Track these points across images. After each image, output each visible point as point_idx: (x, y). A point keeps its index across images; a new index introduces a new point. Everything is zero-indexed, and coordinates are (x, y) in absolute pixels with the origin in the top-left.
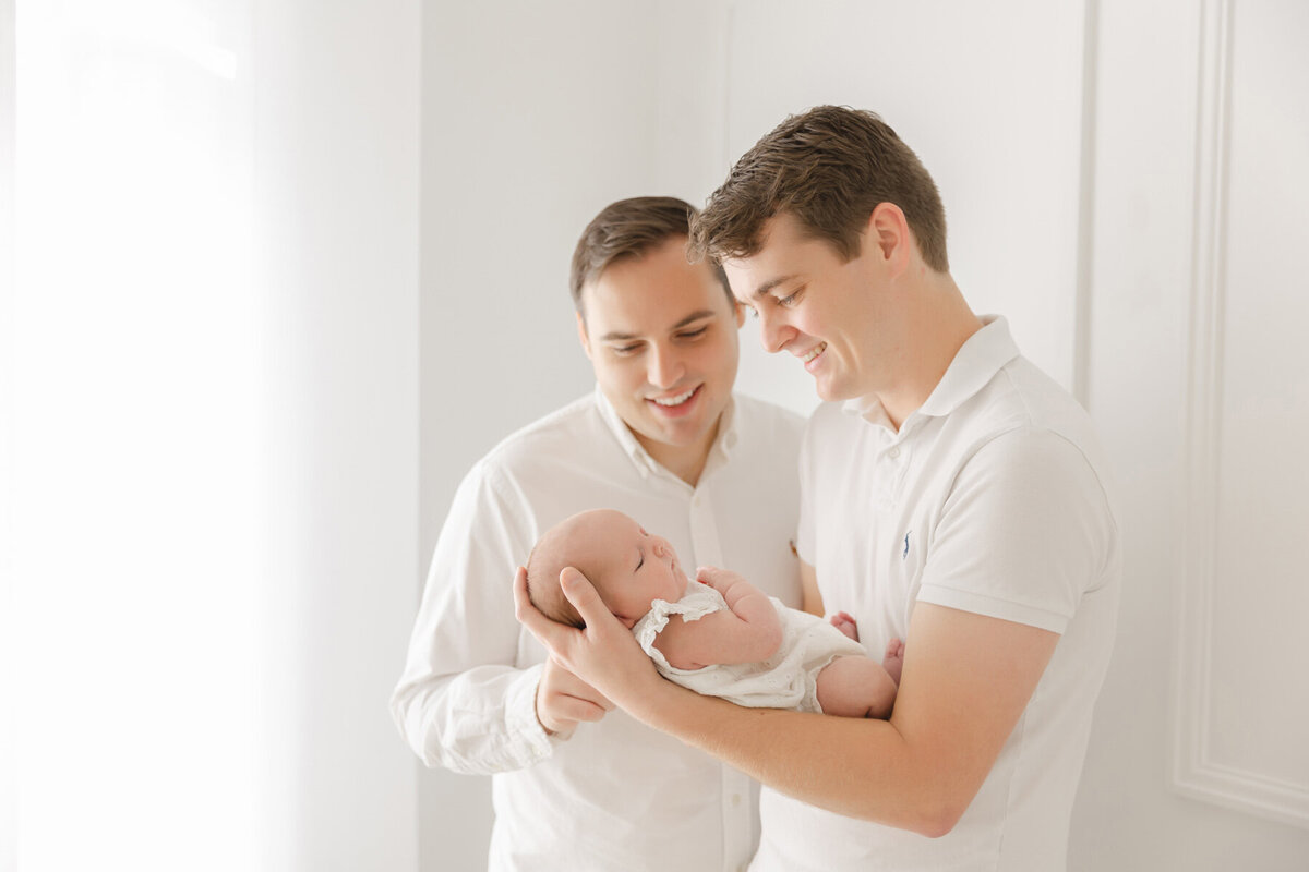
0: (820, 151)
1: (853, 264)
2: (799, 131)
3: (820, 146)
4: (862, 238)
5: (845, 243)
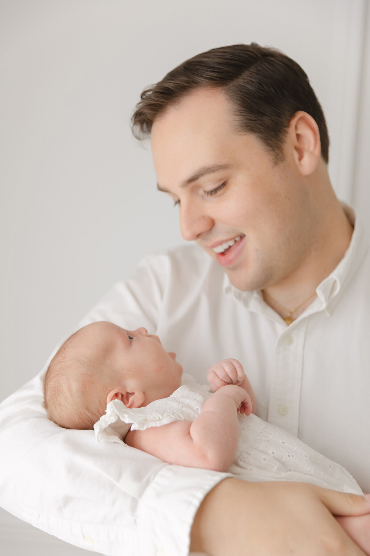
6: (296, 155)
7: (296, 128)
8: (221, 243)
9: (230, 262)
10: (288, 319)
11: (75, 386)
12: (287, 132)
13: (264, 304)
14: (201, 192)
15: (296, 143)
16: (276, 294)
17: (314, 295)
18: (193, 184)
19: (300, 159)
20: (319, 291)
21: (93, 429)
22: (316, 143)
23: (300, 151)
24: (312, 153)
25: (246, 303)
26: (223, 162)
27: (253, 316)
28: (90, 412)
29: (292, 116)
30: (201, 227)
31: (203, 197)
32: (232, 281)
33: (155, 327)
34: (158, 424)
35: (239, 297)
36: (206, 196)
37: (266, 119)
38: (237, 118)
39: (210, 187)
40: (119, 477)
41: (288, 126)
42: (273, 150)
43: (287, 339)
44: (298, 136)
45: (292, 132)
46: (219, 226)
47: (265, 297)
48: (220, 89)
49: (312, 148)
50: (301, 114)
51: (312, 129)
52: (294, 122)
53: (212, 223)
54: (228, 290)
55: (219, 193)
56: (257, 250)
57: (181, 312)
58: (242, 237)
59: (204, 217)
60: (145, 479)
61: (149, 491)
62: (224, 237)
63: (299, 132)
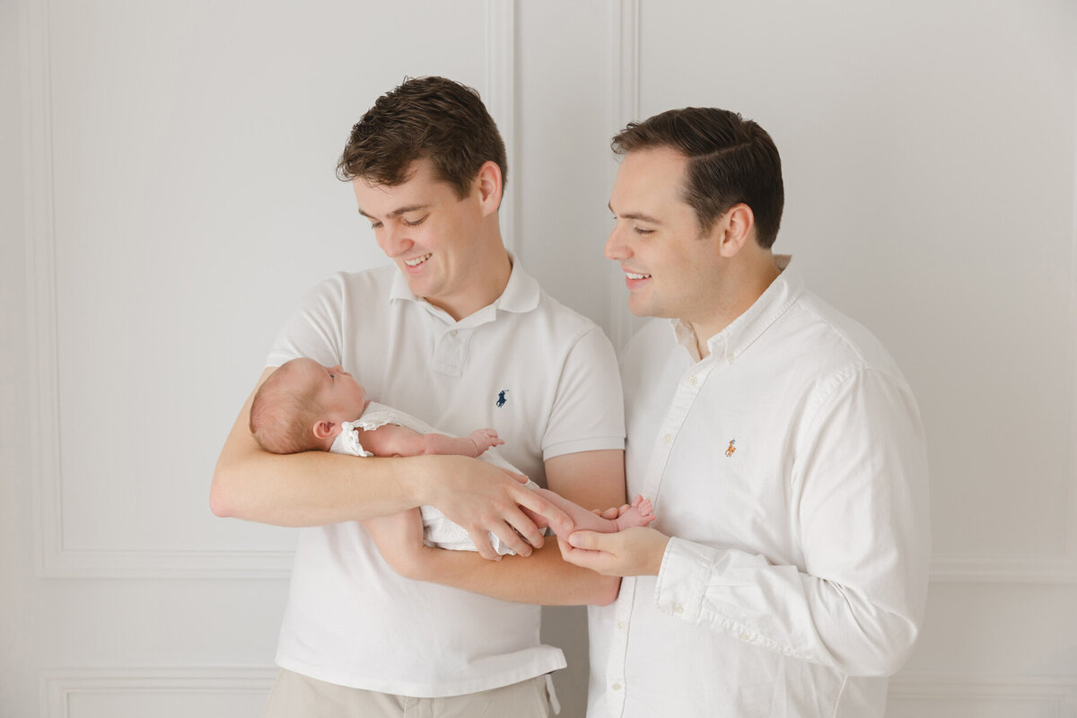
0: (451, 116)
1: (465, 201)
2: (433, 97)
3: (452, 112)
4: (472, 183)
5: (461, 185)
7: (733, 216)
8: (633, 272)
12: (723, 217)
15: (727, 228)
23: (728, 235)
29: (734, 205)
41: (726, 212)
45: (727, 218)
51: (748, 220)
53: (632, 255)
55: (647, 235)
59: (626, 248)
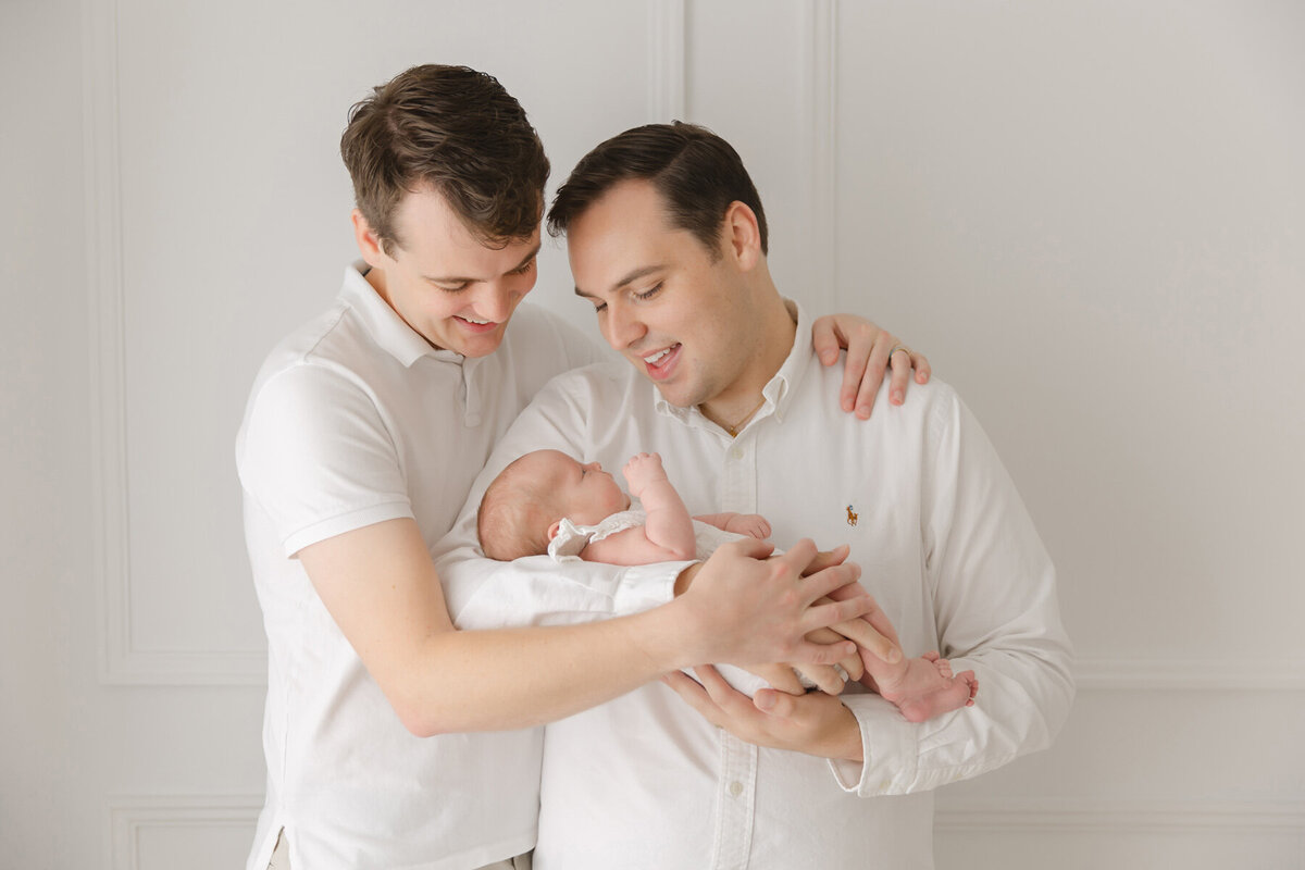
6: (735, 251)
7: (733, 220)
8: (654, 353)
9: (665, 375)
10: (733, 433)
11: (519, 515)
12: (723, 226)
13: (704, 419)
14: (631, 294)
15: (734, 237)
16: (719, 408)
17: (763, 400)
18: (624, 287)
19: (739, 255)
20: (765, 393)
21: (546, 553)
22: (755, 235)
23: (738, 245)
24: (752, 247)
25: (685, 418)
26: (657, 262)
27: (691, 433)
28: (535, 543)
29: (727, 207)
30: (633, 335)
31: (634, 301)
32: (664, 396)
33: (583, 456)
34: (617, 530)
35: (675, 412)
36: (638, 300)
37: (700, 214)
38: (669, 213)
39: (643, 290)
40: (588, 582)
41: (724, 219)
42: (711, 247)
43: (736, 453)
44: (736, 229)
45: (728, 225)
46: (653, 334)
47: (703, 409)
48: (648, 181)
49: (751, 241)
50: (737, 204)
51: (750, 220)
52: (730, 214)
53: (646, 329)
54: (661, 405)
55: (654, 295)
56: (695, 360)
57: (608, 438)
58: (679, 344)
59: (636, 324)
60: (616, 578)
61: (623, 588)
62: (658, 347)
63: (736, 224)
